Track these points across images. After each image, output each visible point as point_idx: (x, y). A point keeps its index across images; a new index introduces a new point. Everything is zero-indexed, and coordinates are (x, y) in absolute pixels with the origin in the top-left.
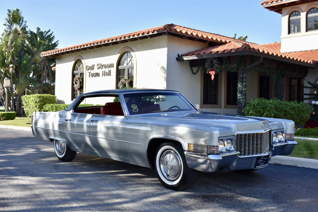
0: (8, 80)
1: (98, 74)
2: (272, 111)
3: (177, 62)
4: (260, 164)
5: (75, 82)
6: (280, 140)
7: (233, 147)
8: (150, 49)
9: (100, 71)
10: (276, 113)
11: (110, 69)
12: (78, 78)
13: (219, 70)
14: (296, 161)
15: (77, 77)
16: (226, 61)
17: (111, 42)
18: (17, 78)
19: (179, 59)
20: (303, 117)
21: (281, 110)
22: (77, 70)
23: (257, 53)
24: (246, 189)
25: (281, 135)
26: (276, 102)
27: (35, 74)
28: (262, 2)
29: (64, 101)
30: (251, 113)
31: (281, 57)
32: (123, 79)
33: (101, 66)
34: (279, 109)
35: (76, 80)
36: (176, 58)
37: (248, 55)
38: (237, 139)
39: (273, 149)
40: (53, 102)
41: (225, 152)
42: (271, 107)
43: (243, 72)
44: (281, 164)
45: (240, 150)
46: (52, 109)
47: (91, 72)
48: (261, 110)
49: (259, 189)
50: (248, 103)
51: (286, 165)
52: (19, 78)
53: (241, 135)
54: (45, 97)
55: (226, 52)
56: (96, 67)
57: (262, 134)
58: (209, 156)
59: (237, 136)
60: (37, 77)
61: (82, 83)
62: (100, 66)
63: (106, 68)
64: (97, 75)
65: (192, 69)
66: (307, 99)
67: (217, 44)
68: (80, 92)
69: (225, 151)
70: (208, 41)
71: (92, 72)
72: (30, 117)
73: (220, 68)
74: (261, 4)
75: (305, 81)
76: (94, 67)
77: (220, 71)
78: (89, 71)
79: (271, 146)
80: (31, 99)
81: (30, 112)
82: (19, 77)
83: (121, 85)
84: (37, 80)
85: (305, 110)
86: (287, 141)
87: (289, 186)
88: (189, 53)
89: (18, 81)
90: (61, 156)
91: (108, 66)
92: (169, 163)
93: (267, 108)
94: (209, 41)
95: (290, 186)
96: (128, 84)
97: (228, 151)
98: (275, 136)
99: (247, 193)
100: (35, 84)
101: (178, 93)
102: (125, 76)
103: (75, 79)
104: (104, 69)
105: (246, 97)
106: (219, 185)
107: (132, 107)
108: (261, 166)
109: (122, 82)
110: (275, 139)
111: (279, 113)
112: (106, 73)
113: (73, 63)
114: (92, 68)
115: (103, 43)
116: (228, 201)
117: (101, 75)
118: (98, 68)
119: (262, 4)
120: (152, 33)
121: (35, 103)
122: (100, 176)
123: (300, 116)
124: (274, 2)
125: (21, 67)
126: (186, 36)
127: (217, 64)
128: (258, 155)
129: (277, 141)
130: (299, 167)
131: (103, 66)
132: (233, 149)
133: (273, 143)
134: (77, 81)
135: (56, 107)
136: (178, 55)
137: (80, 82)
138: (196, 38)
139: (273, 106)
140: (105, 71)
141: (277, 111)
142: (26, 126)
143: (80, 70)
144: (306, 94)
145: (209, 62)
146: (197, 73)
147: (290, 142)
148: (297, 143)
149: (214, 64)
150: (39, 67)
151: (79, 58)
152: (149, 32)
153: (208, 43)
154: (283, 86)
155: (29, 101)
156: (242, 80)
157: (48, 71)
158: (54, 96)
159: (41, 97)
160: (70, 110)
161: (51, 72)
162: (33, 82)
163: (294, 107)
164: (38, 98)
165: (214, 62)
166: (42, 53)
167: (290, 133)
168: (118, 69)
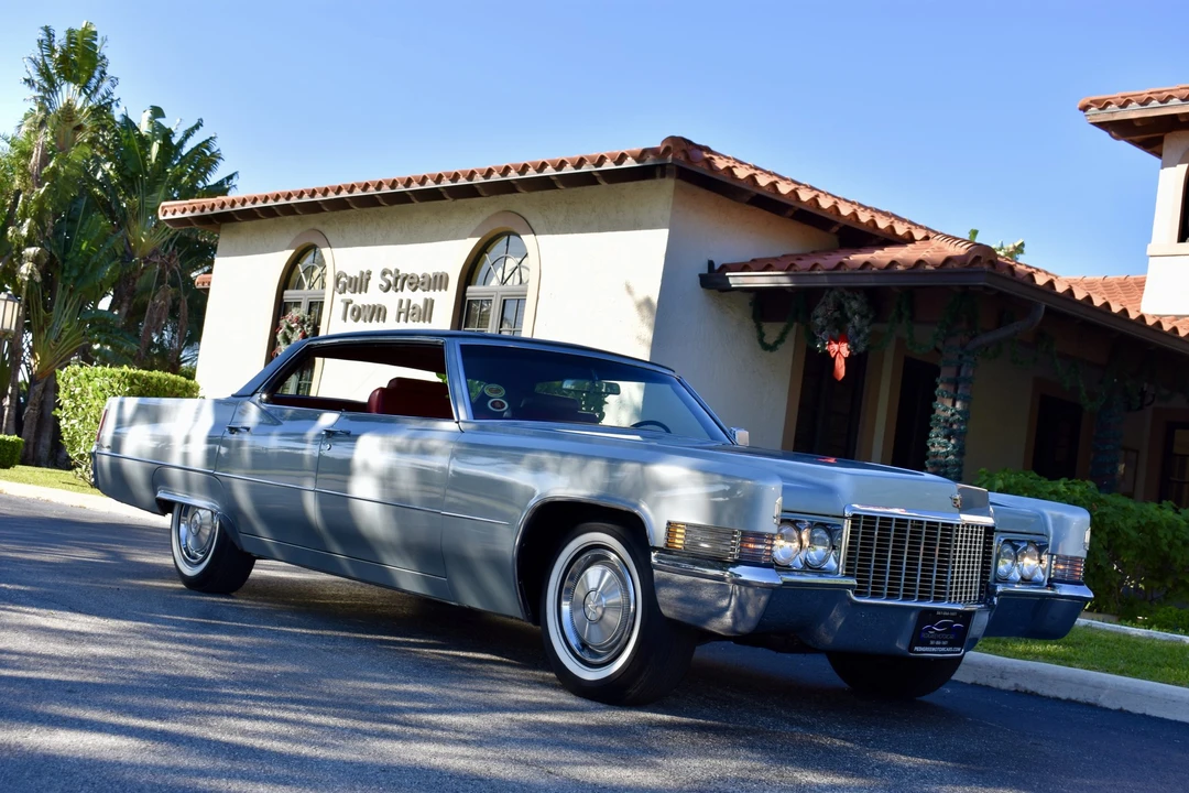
0: (10, 304)
1: (380, 309)
3: (701, 290)
4: (932, 643)
5: (285, 333)
6: (1027, 578)
7: (836, 560)
8: (601, 229)
9: (390, 301)
11: (431, 294)
12: (298, 318)
13: (865, 340)
15: (294, 313)
16: (899, 306)
17: (449, 184)
18: (45, 309)
19: (713, 279)
22: (300, 285)
23: (1024, 284)
25: (1032, 558)
27: (122, 301)
28: (1086, 101)
33: (397, 278)
35: (289, 327)
36: (701, 276)
38: (852, 532)
39: (995, 599)
41: (799, 570)
43: (960, 356)
45: (862, 575)
47: (351, 302)
52: (51, 310)
53: (870, 519)
54: (155, 380)
55: (900, 268)
56: (376, 281)
57: (951, 531)
59: (854, 520)
60: (130, 315)
62: (392, 280)
63: (414, 290)
64: (378, 312)
65: (759, 328)
68: (300, 380)
69: (801, 565)
70: (836, 223)
71: (360, 299)
73: (869, 335)
74: (1080, 109)
76: (368, 279)
77: (868, 346)
78: (348, 295)
79: (986, 590)
80: (97, 383)
81: (85, 438)
82: (52, 305)
84: (125, 328)
86: (1055, 584)
88: (753, 260)
89: (47, 321)
90: (192, 572)
91: (426, 280)
92: (594, 596)
94: (842, 222)
97: (813, 568)
98: (1008, 556)
101: (671, 373)
103: (283, 323)
104: (407, 294)
105: (963, 458)
108: (934, 649)
110: (1004, 567)
112: (414, 308)
113: (285, 256)
114: (360, 284)
115: (415, 186)
117: (391, 314)
118: (385, 284)
119: (1085, 108)
120: (617, 163)
124: (1134, 105)
125: (67, 266)
126: (749, 192)
127: (862, 317)
128: (929, 605)
129: (1016, 576)
131: (405, 279)
132: (832, 564)
133: (995, 579)
134: (292, 330)
136: (711, 264)
137: (304, 337)
138: (788, 207)
140: (409, 301)
143: (310, 288)
145: (832, 305)
146: (779, 347)
147: (1065, 590)
148: (1092, 596)
149: (849, 314)
150: (142, 274)
151: (314, 241)
152: (602, 159)
153: (836, 229)
154: (1137, 452)
155: (88, 393)
156: (951, 389)
157: (177, 293)
158: (191, 382)
159: (135, 381)
160: (252, 395)
161: (188, 300)
162: (109, 330)
163: (1155, 524)
164: (124, 382)
165: (851, 308)
166: (164, 204)
167: (1070, 553)
168: (464, 297)
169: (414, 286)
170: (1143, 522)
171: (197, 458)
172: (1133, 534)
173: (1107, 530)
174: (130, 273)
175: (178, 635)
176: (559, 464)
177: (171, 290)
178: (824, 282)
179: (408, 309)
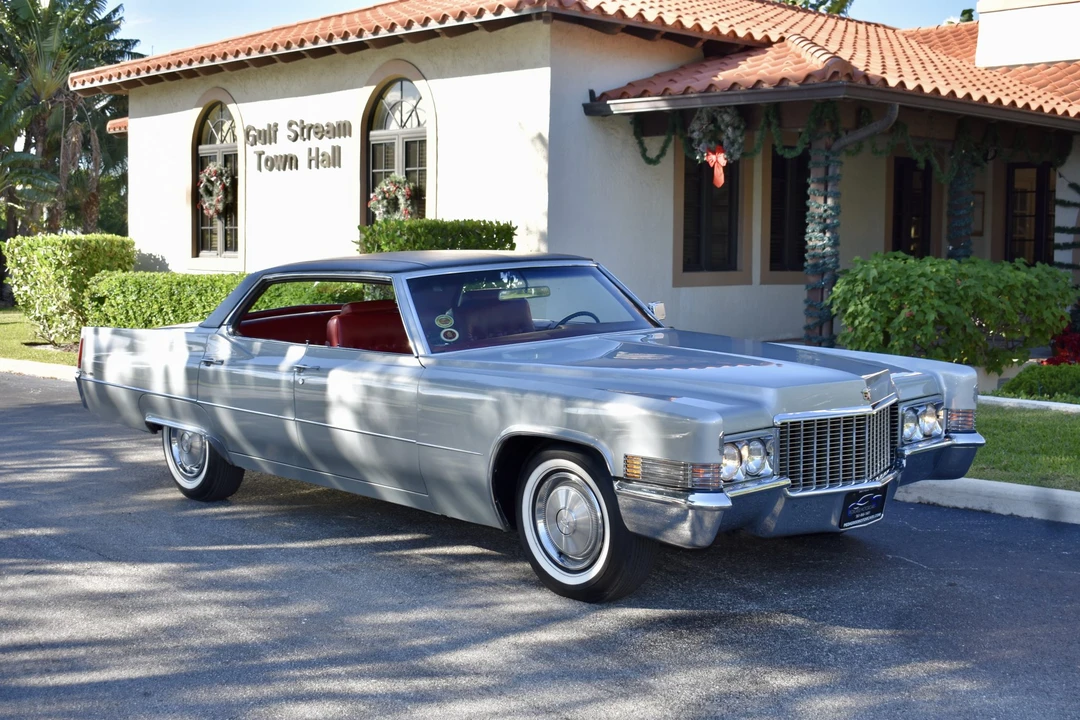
1: (291, 158)
2: (928, 301)
3: (586, 117)
4: (857, 516)
5: (206, 187)
6: (928, 433)
7: (770, 465)
8: (487, 71)
9: (300, 150)
10: (944, 311)
11: (336, 141)
12: (216, 172)
13: (739, 149)
14: (991, 496)
15: (212, 167)
16: (767, 116)
17: (340, 42)
19: (596, 107)
20: (1042, 321)
21: (962, 298)
22: (212, 140)
23: (878, 89)
24: (813, 594)
25: (931, 415)
26: (943, 268)
29: (164, 260)
30: (856, 311)
31: (967, 101)
32: (388, 181)
33: (303, 131)
34: (955, 296)
35: (209, 181)
36: (585, 106)
37: (844, 98)
38: (781, 437)
39: (904, 462)
40: (121, 263)
41: (742, 482)
42: (925, 288)
43: (827, 157)
44: (940, 503)
45: (793, 473)
46: (123, 292)
47: (264, 153)
48: (888, 297)
49: (854, 595)
50: (846, 272)
51: (957, 508)
53: (795, 425)
54: (93, 243)
55: (765, 85)
56: (283, 133)
57: (864, 420)
58: (691, 497)
59: (781, 428)
60: (45, 152)
61: (231, 191)
62: (298, 130)
63: (321, 138)
64: (290, 162)
65: (641, 144)
66: (1066, 246)
67: (736, 50)
68: (226, 225)
69: (743, 478)
70: (700, 39)
71: (271, 150)
72: (38, 319)
73: (742, 144)
75: (1059, 181)
76: (276, 132)
77: (742, 154)
78: (259, 147)
79: (896, 454)
80: (41, 252)
81: (38, 302)
83: (379, 202)
84: (44, 167)
85: (1052, 296)
86: (952, 434)
87: (951, 585)
88: (629, 84)
90: (190, 485)
91: (331, 129)
92: (564, 514)
93: (913, 293)
94: (706, 38)
95: (955, 584)
96: (407, 200)
97: (754, 477)
98: (911, 420)
99: (815, 609)
100: (37, 181)
101: (590, 263)
102: (396, 169)
103: (203, 177)
104: (314, 142)
105: (839, 248)
106: (726, 580)
107: (437, 323)
108: (859, 521)
109: (384, 192)
110: (908, 429)
111: (954, 310)
112: (323, 155)
113: (193, 115)
114: (268, 135)
115: (309, 46)
116: (750, 636)
117: (303, 162)
118: (293, 135)
120: (496, 14)
121: (57, 268)
122: (336, 556)
123: (1033, 317)
126: (619, 24)
127: (735, 128)
128: (852, 487)
129: (919, 435)
130: (1000, 515)
131: (310, 129)
132: (768, 469)
133: (902, 443)
134: (212, 182)
135: (137, 284)
136: (592, 93)
137: (225, 188)
138: (657, 31)
139: (932, 286)
140: (318, 149)
141: (946, 302)
142: (29, 358)
143: (222, 142)
144: (1063, 230)
145: (706, 119)
146: (661, 160)
147: (961, 439)
148: (983, 441)
149: (723, 127)
150: (51, 113)
151: (219, 97)
152: (481, 12)
153: (700, 44)
154: (983, 193)
155: (34, 261)
156: (822, 188)
157: (86, 127)
158: (126, 239)
159: (76, 246)
160: (219, 327)
161: (97, 132)
162: (29, 171)
163: (1011, 286)
164: (66, 249)
165: (723, 120)
166: (72, 75)
167: (962, 407)
168: (368, 142)
169: (320, 135)
170: (1001, 286)
171: (179, 387)
172: (994, 300)
173: (971, 300)
174: (40, 114)
175: (204, 575)
176: (519, 403)
177: (80, 126)
178: (698, 104)
179: (318, 156)
